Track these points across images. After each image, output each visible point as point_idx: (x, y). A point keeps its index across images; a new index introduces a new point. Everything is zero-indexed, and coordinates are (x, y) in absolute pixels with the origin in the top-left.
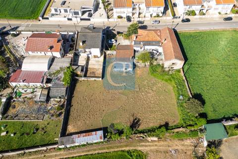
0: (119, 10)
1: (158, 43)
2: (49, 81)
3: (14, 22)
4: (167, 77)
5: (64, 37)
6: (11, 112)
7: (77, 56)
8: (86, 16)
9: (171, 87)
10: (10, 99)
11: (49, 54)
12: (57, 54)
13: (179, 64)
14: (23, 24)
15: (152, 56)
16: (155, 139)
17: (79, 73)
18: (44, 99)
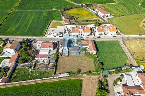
0: (73, 33)
1: (87, 45)
2: (49, 58)
3: (34, 38)
4: (90, 56)
5: (53, 43)
6: (36, 67)
7: (58, 49)
8: (61, 35)
9: (92, 60)
10: (36, 63)
11: (49, 49)
12: (52, 49)
13: (95, 52)
14: (37, 38)
15: (85, 49)
16: (86, 75)
17: (59, 55)
18: (48, 63)
